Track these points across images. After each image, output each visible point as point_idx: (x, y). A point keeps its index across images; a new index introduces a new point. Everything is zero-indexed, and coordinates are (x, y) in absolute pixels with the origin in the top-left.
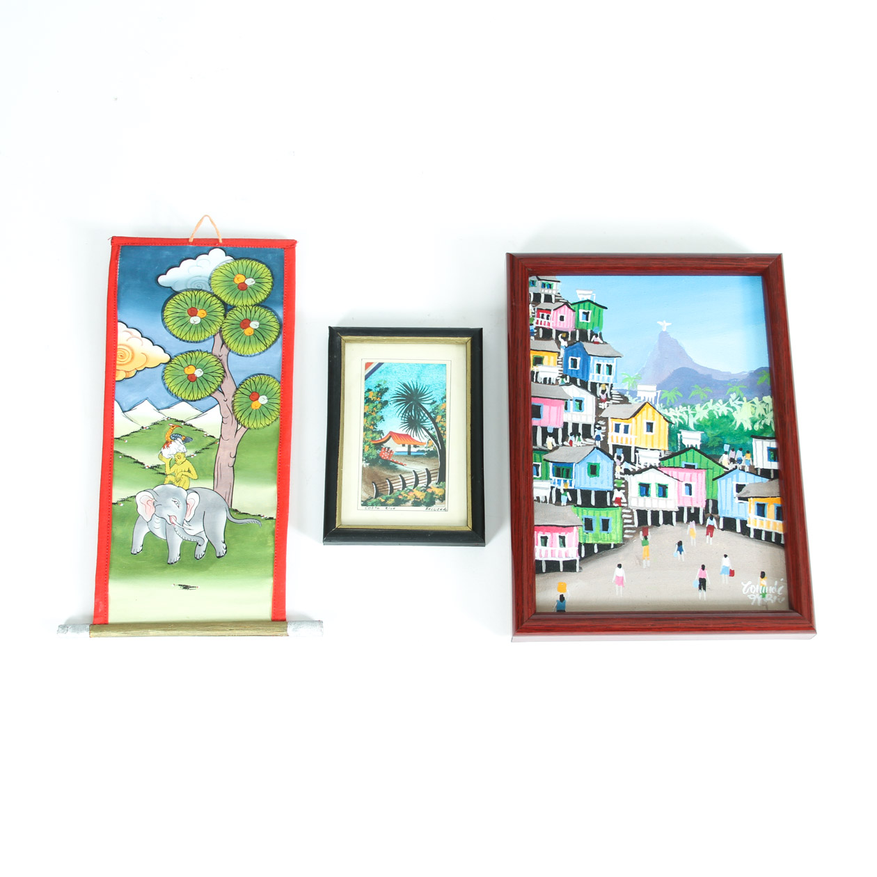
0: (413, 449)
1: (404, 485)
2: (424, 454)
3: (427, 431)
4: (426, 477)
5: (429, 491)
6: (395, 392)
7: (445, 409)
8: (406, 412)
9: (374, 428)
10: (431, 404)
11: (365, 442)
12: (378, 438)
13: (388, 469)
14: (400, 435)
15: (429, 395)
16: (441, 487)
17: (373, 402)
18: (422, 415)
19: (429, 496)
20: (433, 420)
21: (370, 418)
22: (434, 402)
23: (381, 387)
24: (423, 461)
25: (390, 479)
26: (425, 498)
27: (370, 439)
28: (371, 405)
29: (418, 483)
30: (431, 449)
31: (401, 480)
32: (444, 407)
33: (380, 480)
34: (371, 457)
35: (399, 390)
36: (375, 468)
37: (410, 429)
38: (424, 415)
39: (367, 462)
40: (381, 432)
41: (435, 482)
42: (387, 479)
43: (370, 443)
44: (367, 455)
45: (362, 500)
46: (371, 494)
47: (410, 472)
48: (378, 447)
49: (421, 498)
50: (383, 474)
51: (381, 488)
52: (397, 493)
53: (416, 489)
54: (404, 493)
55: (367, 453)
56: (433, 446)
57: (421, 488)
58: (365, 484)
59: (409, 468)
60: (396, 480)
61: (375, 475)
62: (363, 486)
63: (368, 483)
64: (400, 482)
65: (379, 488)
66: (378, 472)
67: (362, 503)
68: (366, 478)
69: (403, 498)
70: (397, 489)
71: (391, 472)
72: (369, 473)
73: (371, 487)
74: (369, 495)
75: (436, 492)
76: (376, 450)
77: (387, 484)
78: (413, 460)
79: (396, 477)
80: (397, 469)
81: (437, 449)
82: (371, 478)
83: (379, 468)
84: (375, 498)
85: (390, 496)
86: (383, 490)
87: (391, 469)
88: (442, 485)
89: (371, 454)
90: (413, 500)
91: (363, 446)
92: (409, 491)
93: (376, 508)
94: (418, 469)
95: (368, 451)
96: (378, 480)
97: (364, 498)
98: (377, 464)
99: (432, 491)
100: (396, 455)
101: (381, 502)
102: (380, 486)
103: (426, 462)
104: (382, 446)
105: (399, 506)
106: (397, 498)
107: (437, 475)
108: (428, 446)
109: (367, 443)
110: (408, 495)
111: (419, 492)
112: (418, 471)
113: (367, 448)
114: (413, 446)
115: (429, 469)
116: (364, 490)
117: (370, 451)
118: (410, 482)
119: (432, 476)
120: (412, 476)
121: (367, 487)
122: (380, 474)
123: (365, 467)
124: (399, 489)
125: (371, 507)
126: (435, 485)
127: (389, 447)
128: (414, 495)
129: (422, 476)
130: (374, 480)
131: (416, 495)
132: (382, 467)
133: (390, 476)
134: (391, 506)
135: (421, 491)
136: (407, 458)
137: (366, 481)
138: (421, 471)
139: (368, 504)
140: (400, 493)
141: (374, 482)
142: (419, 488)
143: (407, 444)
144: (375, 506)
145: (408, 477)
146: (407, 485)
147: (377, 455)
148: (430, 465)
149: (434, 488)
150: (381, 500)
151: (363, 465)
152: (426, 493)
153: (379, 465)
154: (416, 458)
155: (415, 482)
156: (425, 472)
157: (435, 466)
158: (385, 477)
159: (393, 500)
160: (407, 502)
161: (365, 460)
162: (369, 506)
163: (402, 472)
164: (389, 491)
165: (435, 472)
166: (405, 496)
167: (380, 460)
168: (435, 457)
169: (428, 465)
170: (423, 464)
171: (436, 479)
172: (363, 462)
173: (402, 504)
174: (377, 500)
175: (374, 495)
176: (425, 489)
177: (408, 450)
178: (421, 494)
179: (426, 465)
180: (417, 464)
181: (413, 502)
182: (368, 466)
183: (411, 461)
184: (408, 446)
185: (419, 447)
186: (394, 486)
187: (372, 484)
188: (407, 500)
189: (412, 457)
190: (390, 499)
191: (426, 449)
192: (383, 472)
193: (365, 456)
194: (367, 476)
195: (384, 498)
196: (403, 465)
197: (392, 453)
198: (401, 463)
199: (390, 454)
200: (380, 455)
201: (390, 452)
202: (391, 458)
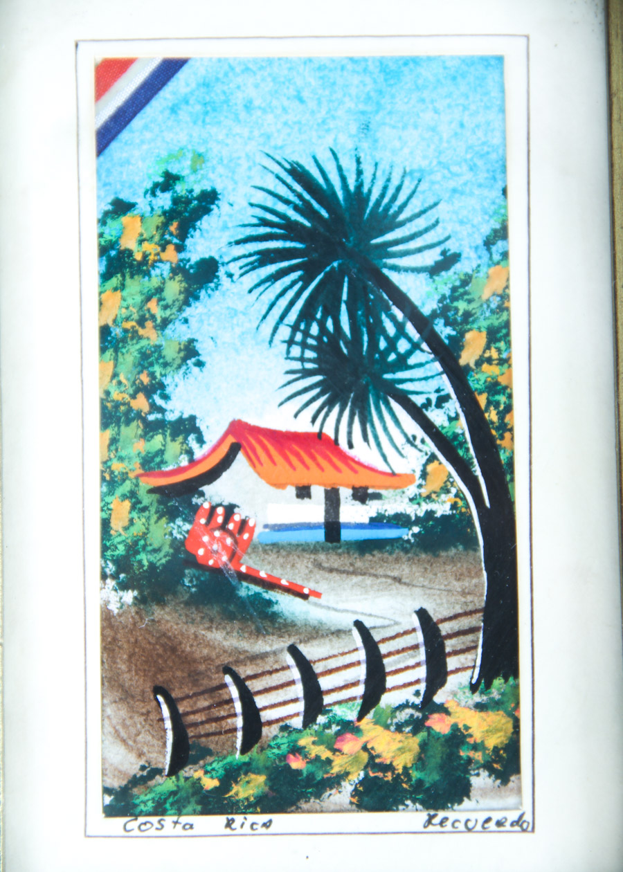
0: (352, 513)
1: (314, 701)
2: (407, 534)
3: (417, 414)
4: (422, 655)
5: (439, 725)
6: (250, 215)
7: (504, 297)
8: (306, 315)
9: (155, 408)
10: (434, 270)
11: (111, 481)
12: (175, 458)
13: (231, 617)
14: (283, 440)
15: (421, 223)
16: (495, 705)
17: (141, 268)
18: (391, 330)
19: (437, 754)
20: (447, 354)
21: (131, 354)
22: (448, 261)
23: (180, 189)
24: (404, 570)
25: (245, 671)
26: (421, 760)
27: (135, 467)
28: (136, 287)
29: (382, 689)
30: (442, 508)
31: (295, 674)
32: (498, 286)
33: (194, 677)
34: (144, 558)
35: (270, 202)
36: (168, 618)
37: (330, 404)
38: (400, 328)
39: (123, 586)
40: (187, 427)
41: (464, 678)
42: (227, 670)
43: (137, 485)
44: (121, 550)
45: (108, 785)
46: (149, 752)
47: (338, 633)
48: (177, 507)
49: (399, 765)
50: (208, 645)
51: (198, 718)
52: (279, 741)
53: (374, 717)
54: (314, 743)
55: (124, 536)
56: (448, 492)
57: (398, 713)
58: (121, 699)
59: (336, 610)
60: (270, 673)
61: (165, 651)
62: (109, 711)
63: (133, 697)
64: (292, 683)
65: (192, 718)
66: (182, 634)
67: (108, 799)
68: (124, 667)
69: (312, 768)
70: (277, 721)
71: (246, 635)
72: (136, 641)
73: (148, 712)
74: (140, 755)
75: (470, 731)
76: (168, 523)
77: (226, 697)
78: (351, 569)
79: (271, 659)
80: (274, 617)
81: (467, 506)
82: (146, 668)
83: (187, 616)
84: (170, 775)
85: (246, 758)
86: (207, 726)
87: (243, 618)
88: (503, 694)
89: (142, 542)
90: (362, 774)
91: (102, 500)
92: (339, 728)
93: (176, 823)
94: (382, 617)
95: (126, 529)
96: (183, 678)
97: (116, 773)
98: (175, 593)
99: (455, 728)
100: (267, 545)
101: (202, 788)
102: (194, 713)
103: (417, 574)
104: (195, 500)
105: (293, 808)
106: (277, 767)
107: (473, 644)
108: (424, 491)
109: (121, 484)
110: (334, 751)
111: (387, 733)
112: (379, 622)
113: (122, 510)
114: (350, 492)
115: (431, 613)
116: (116, 731)
117: (138, 528)
118: (342, 684)
119: (448, 650)
120: (349, 652)
121: (131, 718)
122: (191, 646)
123: (116, 611)
124: (288, 722)
125: (154, 819)
126: (468, 693)
127: (234, 502)
128: (365, 748)
129: (398, 652)
130: (161, 679)
131: (376, 747)
132: (201, 607)
133: (242, 657)
134: (251, 810)
135: (399, 728)
136: (322, 557)
137: (121, 686)
138: (396, 623)
139: (136, 806)
140: (296, 741)
141: (165, 686)
142: (389, 711)
143: (320, 484)
144: (170, 815)
145: (330, 657)
146: (327, 700)
147: (171, 546)
148: (438, 592)
149: (459, 709)
150: (199, 779)
151: (107, 603)
152: (422, 735)
153: (186, 597)
154: (368, 557)
155: (367, 682)
156: (414, 630)
157: (464, 593)
158: (218, 662)
159: (262, 779)
160: (331, 789)
161: (115, 576)
162: (141, 814)
163: (300, 634)
164: (240, 734)
165: (462, 628)
166: (319, 754)
167: (187, 571)
168: (461, 547)
169: (428, 592)
170: (404, 589)
171: (471, 664)
172: (105, 584)
173: (306, 802)
174: (182, 780)
175: (165, 756)
176: (418, 714)
177: (327, 512)
178: (400, 745)
179: (417, 591)
180: (372, 586)
181: (361, 789)
182: (129, 606)
183: (344, 572)
184: (327, 492)
185: (377, 496)
186: (265, 708)
187: (152, 697)
188: (329, 779)
189: (348, 553)
190: (246, 774)
191: (416, 506)
192: (203, 632)
193: (113, 556)
194: (125, 657)
195: (213, 769)
196: (305, 597)
197: (246, 536)
198: (291, 587)
199: (236, 542)
200: (189, 547)
201: (237, 531)
202: (242, 561)
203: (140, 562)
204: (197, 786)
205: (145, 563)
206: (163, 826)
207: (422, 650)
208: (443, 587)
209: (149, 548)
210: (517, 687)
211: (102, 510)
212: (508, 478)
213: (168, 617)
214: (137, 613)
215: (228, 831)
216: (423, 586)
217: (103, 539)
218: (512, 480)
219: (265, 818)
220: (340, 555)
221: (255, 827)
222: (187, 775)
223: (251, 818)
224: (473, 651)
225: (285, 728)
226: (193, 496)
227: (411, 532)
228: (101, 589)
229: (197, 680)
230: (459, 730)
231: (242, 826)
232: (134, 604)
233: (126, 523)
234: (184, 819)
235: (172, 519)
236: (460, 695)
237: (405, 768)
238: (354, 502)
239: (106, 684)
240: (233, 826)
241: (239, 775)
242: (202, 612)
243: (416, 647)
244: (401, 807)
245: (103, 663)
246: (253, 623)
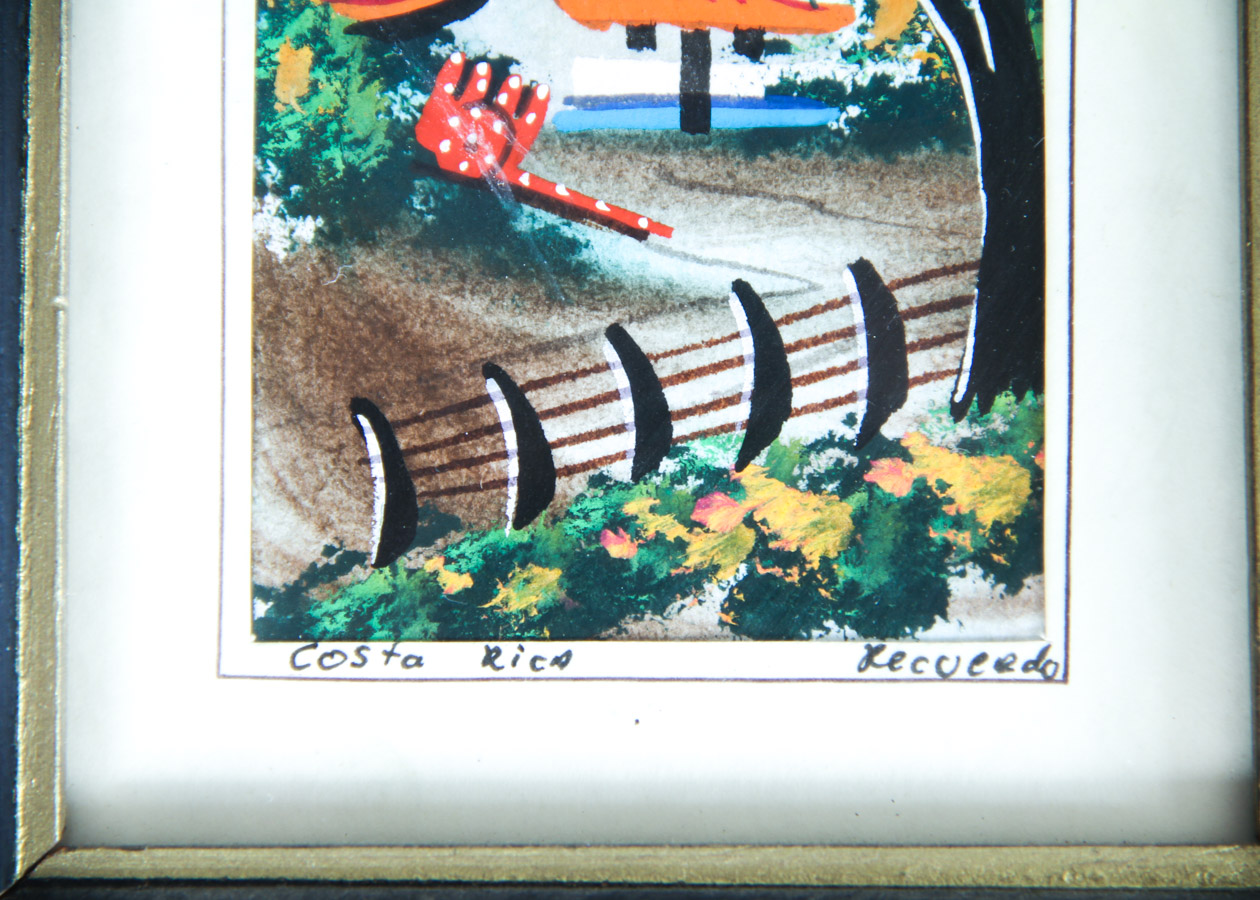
0: (733, 77)
1: (656, 430)
2: (836, 119)
4: (860, 348)
5: (892, 480)
11: (277, 10)
13: (498, 270)
16: (999, 444)
19: (885, 533)
24: (830, 187)
25: (524, 372)
26: (855, 547)
29: (786, 412)
30: (904, 71)
31: (620, 379)
33: (429, 382)
34: (336, 155)
39: (297, 209)
41: (939, 393)
42: (491, 370)
43: (326, 19)
44: (294, 140)
45: (262, 581)
46: (341, 521)
47: (702, 303)
48: (401, 61)
49: (813, 553)
50: (455, 322)
51: (436, 458)
52: (587, 504)
53: (768, 463)
54: (653, 510)
55: (300, 113)
56: (917, 40)
57: (813, 456)
58: (289, 421)
59: (698, 260)
60: (572, 376)
61: (374, 332)
62: (266, 443)
63: (312, 417)
64: (614, 396)
65: (423, 459)
66: (407, 303)
67: (262, 608)
68: (295, 361)
69: (648, 556)
70: (585, 467)
71: (528, 305)
72: (320, 313)
73: (341, 446)
74: (325, 526)
75: (949, 492)
76: (383, 92)
77: (489, 421)
78: (730, 183)
79: (574, 351)
80: (581, 271)
81: (953, 68)
82: (338, 362)
83: (416, 266)
84: (379, 564)
85: (523, 536)
86: (452, 474)
87: (523, 271)
88: (1012, 424)
89: (333, 127)
90: (743, 569)
91: (259, 45)
92: (701, 481)
93: (390, 654)
94: (786, 276)
95: (303, 100)
96: (408, 383)
97: (279, 559)
98: (394, 224)
99: (921, 486)
100: (570, 136)
101: (440, 590)
102: (427, 449)
103: (854, 195)
104: (434, 49)
105: (612, 631)
106: (583, 552)
107: (957, 329)
108: (873, 41)
109: (296, 16)
110: (692, 525)
111: (792, 492)
112: (780, 285)
113: (296, 66)
114: (730, 37)
115: (879, 269)
116: (280, 480)
117: (328, 97)
118: (708, 399)
119: (910, 338)
120: (723, 340)
121: (308, 456)
122: (424, 324)
123: (282, 256)
124: (604, 469)
125: (348, 648)
126: (947, 420)
127: (509, 53)
128: (749, 522)
129: (815, 341)
130: (365, 385)
131: (770, 520)
132: (444, 250)
133: (519, 346)
134: (532, 633)
135: (815, 484)
136: (674, 160)
137: (290, 397)
138: (813, 287)
139: (315, 621)
140: (619, 505)
141: (373, 398)
142: (796, 451)
143: (673, 23)
144: (380, 640)
145: (687, 349)
146: (679, 429)
147: (388, 135)
148: (894, 229)
149: (928, 451)
150: (436, 573)
151: (265, 239)
152: (859, 498)
153: (417, 231)
154: (762, 161)
155: (755, 397)
156: (846, 301)
157: (942, 233)
158: (474, 355)
159: (553, 575)
160: (685, 595)
161: (280, 190)
162: (324, 636)
163: (631, 304)
164: (513, 491)
165: (937, 299)
166: (662, 530)
167: (417, 183)
168: (938, 146)
169: (874, 228)
170: (828, 224)
171: (954, 366)
172: (262, 203)
173: (636, 619)
174: (403, 574)
175: (371, 529)
176: (851, 460)
177: (685, 74)
178: (817, 516)
179: (854, 227)
180: (768, 216)
181: (741, 597)
182: (307, 246)
183: (715, 189)
184: (685, 37)
185: (782, 48)
186: (561, 443)
187: (348, 418)
188: (680, 577)
189: (724, 153)
190: (523, 565)
191: (855, 67)
192: (447, 298)
193: (278, 151)
194: (299, 341)
195: (462, 556)
196: (640, 235)
197: (531, 118)
198: (615, 216)
199: (511, 127)
200: (423, 138)
201: (513, 107)
202: (522, 165)
203: (329, 163)
204: (430, 586)
205: (340, 165)
206: (365, 660)
207: (862, 338)
208: (902, 220)
209: (347, 138)
210: (1039, 410)
211: (259, 64)
212: (1031, 15)
213: (381, 270)
214: (322, 259)
215: (488, 671)
216: (864, 219)
217: (259, 119)
218: (1039, 19)
219: (558, 648)
220: (708, 156)
221: (539, 664)
222: (412, 565)
223: (533, 648)
224: (958, 342)
225: (599, 481)
226: (432, 41)
227: (844, 116)
228: (255, 213)
229: (434, 388)
230: (928, 489)
231: (514, 663)
232: (317, 243)
233: (305, 90)
234: (405, 648)
235: (391, 84)
236: (932, 424)
237: (824, 560)
238: (736, 57)
239: (262, 391)
240: (498, 662)
241: (510, 567)
242: (445, 260)
243: (850, 332)
244: (815, 633)
245: (255, 351)
246: (542, 281)
